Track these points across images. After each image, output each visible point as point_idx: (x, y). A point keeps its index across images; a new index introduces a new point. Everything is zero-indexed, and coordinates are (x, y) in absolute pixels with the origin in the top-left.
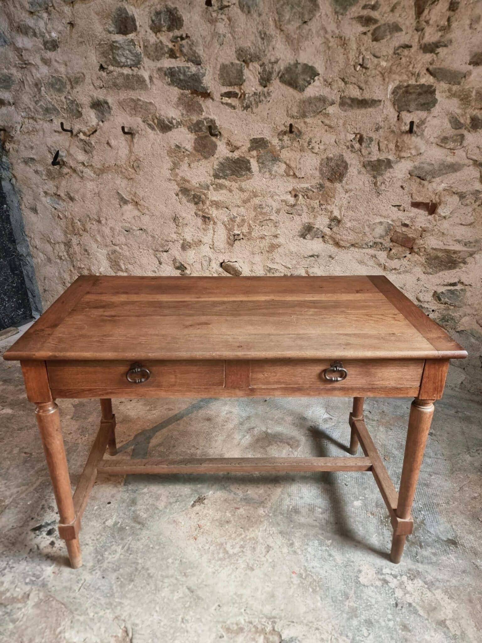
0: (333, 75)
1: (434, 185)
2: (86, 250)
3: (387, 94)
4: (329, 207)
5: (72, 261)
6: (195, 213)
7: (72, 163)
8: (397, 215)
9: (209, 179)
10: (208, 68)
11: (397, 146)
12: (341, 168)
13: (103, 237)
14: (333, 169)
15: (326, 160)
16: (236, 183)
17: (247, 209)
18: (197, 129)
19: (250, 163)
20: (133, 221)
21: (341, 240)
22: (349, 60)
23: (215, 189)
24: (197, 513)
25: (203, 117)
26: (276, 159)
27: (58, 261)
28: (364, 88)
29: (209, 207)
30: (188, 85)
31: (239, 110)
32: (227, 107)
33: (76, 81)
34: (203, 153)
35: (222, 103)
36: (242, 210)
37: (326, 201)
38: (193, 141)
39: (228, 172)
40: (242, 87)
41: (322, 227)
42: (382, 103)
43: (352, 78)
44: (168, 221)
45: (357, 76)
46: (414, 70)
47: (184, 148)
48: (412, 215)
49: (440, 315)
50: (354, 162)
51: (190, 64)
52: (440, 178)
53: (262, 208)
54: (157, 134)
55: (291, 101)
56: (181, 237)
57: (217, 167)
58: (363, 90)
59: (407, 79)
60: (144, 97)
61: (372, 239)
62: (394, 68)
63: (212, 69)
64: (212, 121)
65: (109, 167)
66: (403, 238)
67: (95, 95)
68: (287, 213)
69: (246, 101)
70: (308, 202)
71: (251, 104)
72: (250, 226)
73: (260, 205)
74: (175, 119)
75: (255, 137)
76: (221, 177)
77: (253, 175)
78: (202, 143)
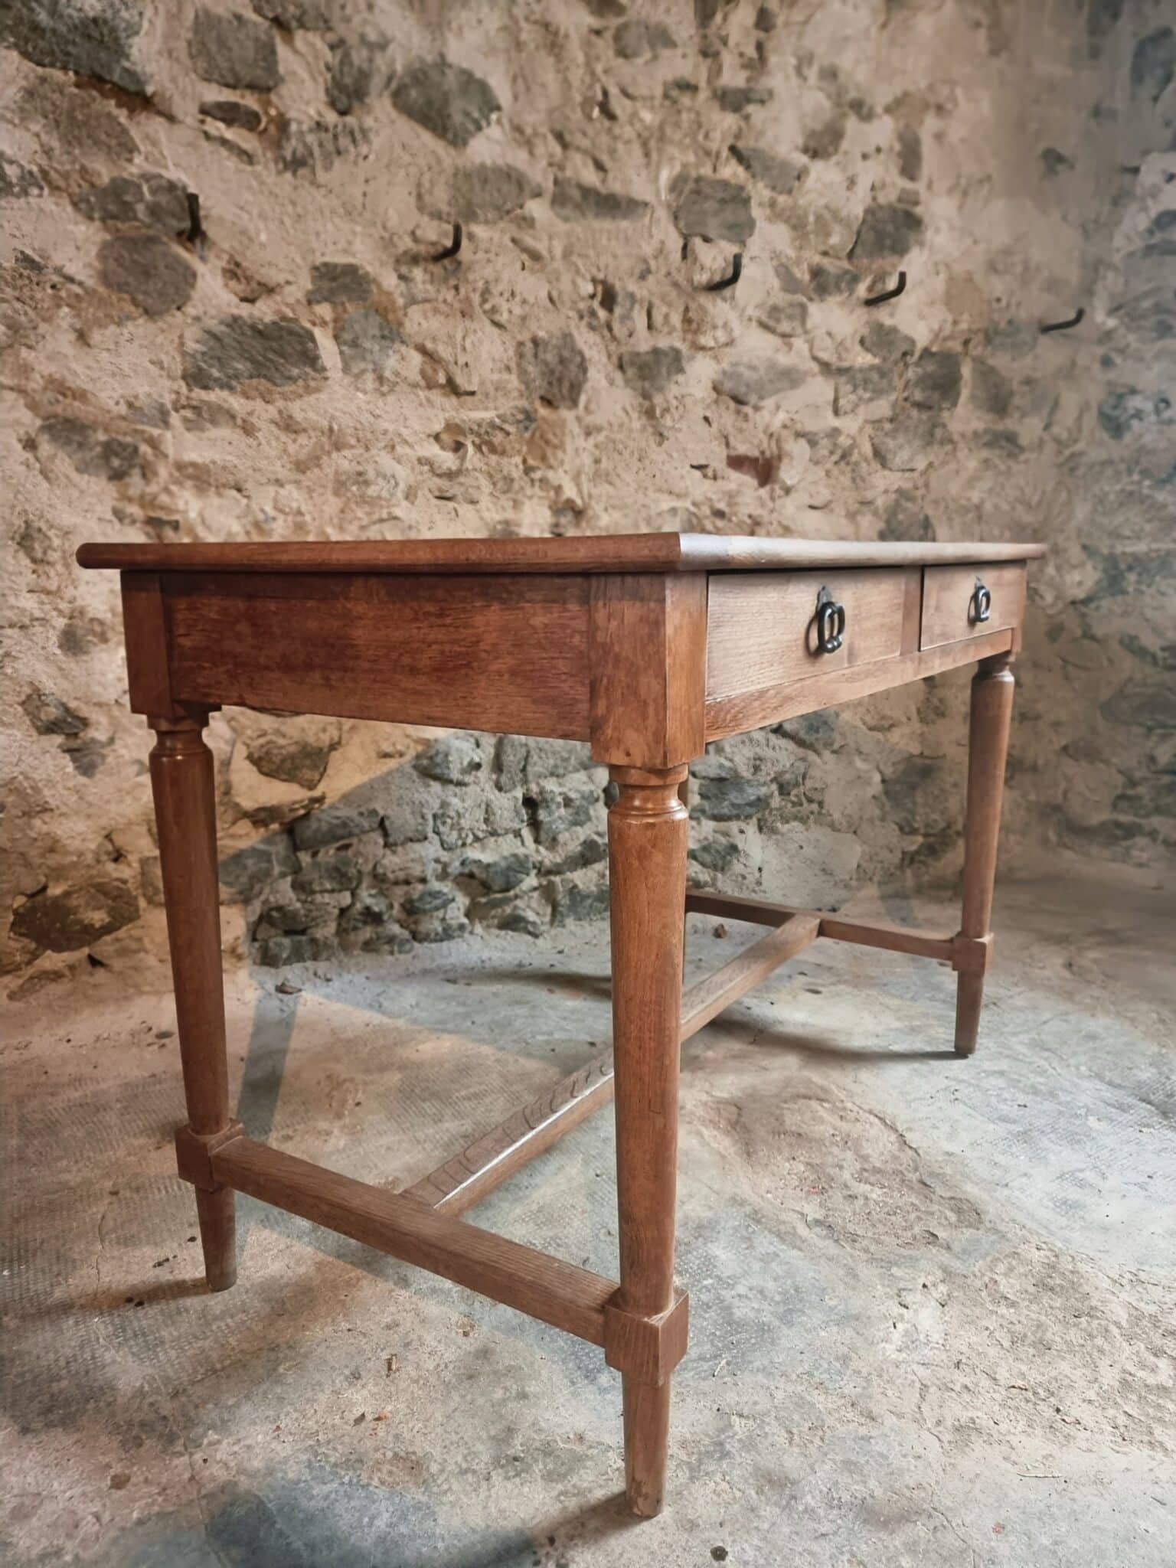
0: (534, 119)
1: (765, 415)
3: (659, 192)
4: (550, 474)
8: (702, 489)
9: (165, 390)
10: (149, 13)
11: (687, 320)
12: (570, 368)
15: (529, 345)
16: (270, 402)
17: (310, 491)
18: (112, 207)
19: (313, 339)
22: (569, 86)
23: (190, 425)
25: (135, 170)
26: (391, 333)
28: (607, 166)
29: (174, 488)
30: (68, 54)
31: (266, 167)
32: (224, 152)
34: (140, 297)
35: (207, 136)
36: (292, 496)
37: (544, 458)
38: (94, 251)
39: (239, 366)
40: (273, 97)
41: (537, 533)
42: (650, 211)
43: (580, 135)
45: (590, 131)
46: (708, 144)
47: (58, 271)
48: (732, 486)
50: (596, 354)
52: (774, 398)
53: (367, 483)
55: (430, 167)
57: (198, 347)
58: (605, 171)
59: (696, 161)
63: (160, 23)
64: (175, 191)
68: (438, 497)
69: (294, 142)
70: (492, 463)
71: (311, 154)
73: (360, 474)
74: (11, 162)
75: (328, 259)
76: (216, 380)
77: (326, 379)
78: (135, 262)
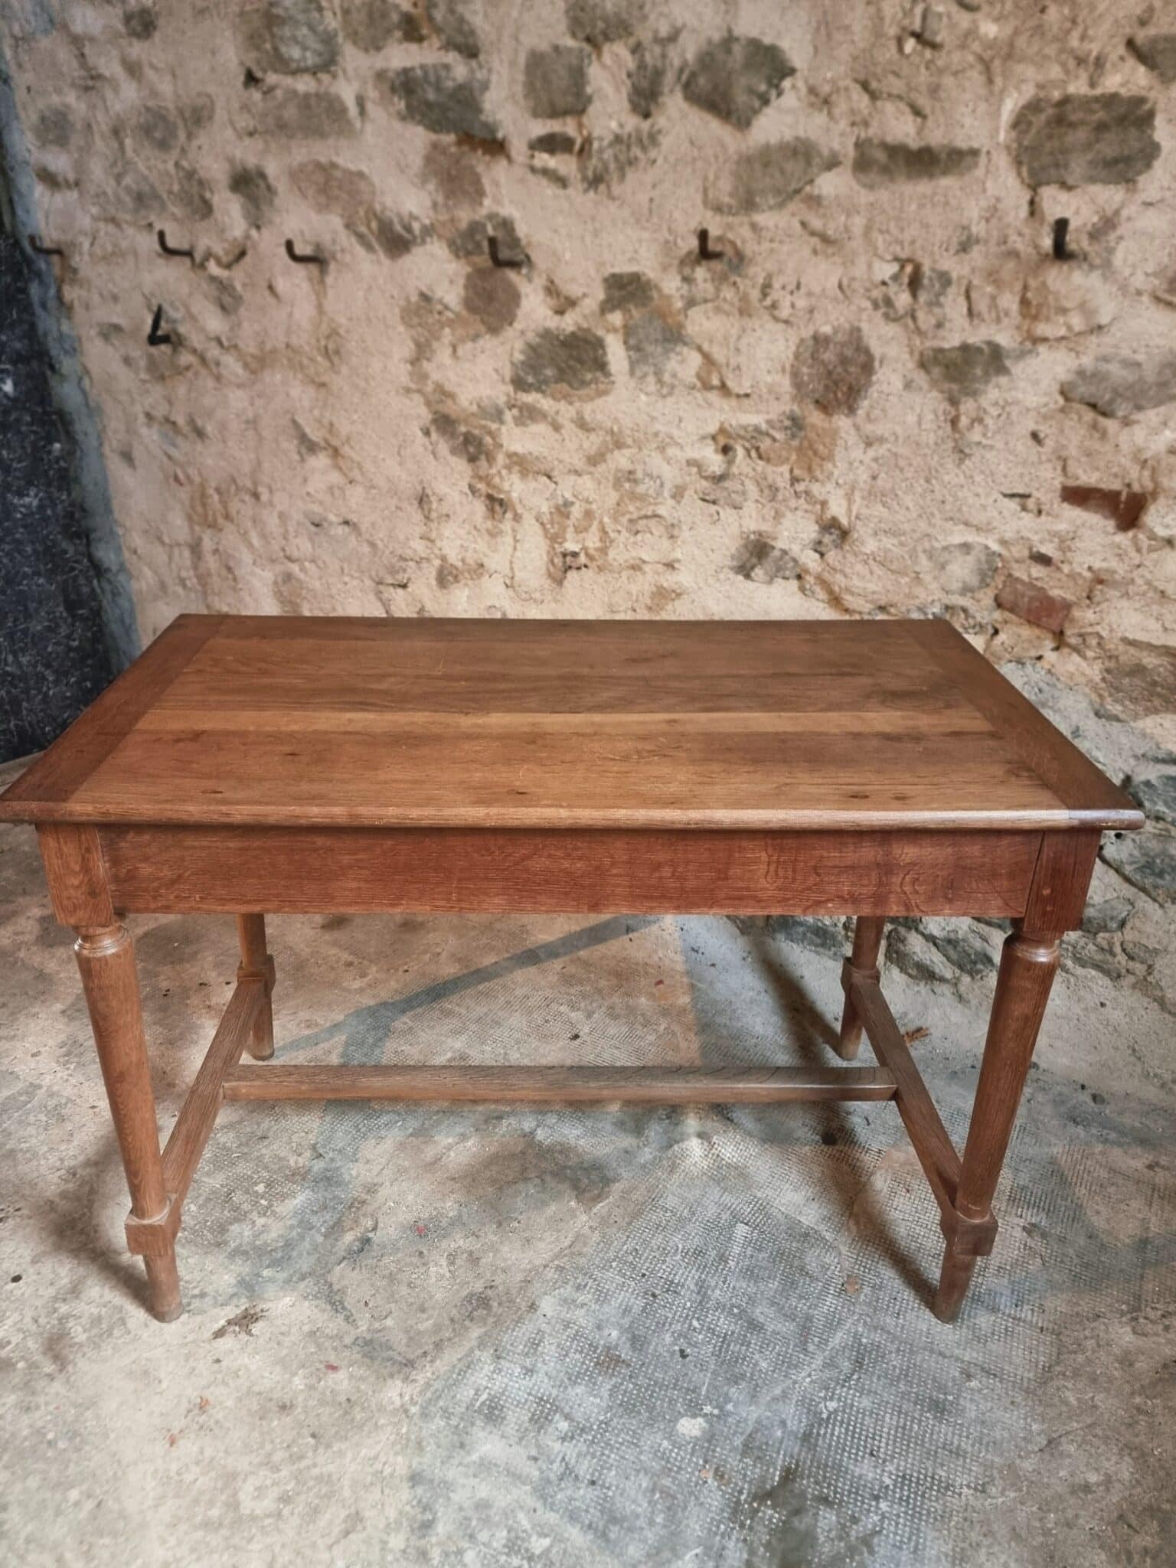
0: (835, 71)
1: (1138, 434)
2: (229, 569)
3: (997, 131)
4: (816, 489)
5: (205, 594)
6: (471, 487)
7: (196, 340)
8: (1019, 524)
9: (500, 392)
10: (496, 64)
11: (1024, 302)
12: (852, 369)
13: (263, 536)
14: (830, 373)
15: (811, 343)
16: (571, 403)
17: (599, 483)
18: (470, 247)
19: (604, 348)
20: (328, 499)
21: (848, 590)
22: (882, 19)
23: (519, 422)
24: (218, 1361)
25: (484, 212)
26: (674, 336)
27: (180, 590)
28: (927, 111)
30: (448, 120)
31: (576, 190)
32: (544, 182)
33: (198, 117)
34: (486, 317)
35: (533, 170)
36: (586, 485)
37: (810, 469)
38: (461, 282)
39: (548, 372)
40: (585, 120)
41: (795, 549)
42: (983, 160)
43: (891, 78)
44: (405, 505)
45: (905, 71)
46: (1086, 46)
47: (440, 301)
48: (1062, 527)
49: (1136, 853)
50: (892, 351)
51: (452, 57)
52: (1162, 409)
53: (635, 481)
54: (379, 262)
55: (716, 157)
56: (437, 552)
57: (521, 357)
58: (924, 117)
59: (1062, 76)
60: (347, 158)
61: (938, 594)
62: (1021, 42)
63: (505, 71)
64: (507, 225)
65: (274, 351)
66: (1031, 599)
67: (238, 154)
68: (704, 500)
69: (594, 161)
70: (759, 469)
71: (607, 171)
72: (604, 531)
73: (630, 472)
74: (416, 218)
75: (617, 270)
76: (531, 385)
77: (613, 383)
78: (484, 289)
